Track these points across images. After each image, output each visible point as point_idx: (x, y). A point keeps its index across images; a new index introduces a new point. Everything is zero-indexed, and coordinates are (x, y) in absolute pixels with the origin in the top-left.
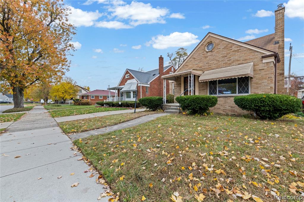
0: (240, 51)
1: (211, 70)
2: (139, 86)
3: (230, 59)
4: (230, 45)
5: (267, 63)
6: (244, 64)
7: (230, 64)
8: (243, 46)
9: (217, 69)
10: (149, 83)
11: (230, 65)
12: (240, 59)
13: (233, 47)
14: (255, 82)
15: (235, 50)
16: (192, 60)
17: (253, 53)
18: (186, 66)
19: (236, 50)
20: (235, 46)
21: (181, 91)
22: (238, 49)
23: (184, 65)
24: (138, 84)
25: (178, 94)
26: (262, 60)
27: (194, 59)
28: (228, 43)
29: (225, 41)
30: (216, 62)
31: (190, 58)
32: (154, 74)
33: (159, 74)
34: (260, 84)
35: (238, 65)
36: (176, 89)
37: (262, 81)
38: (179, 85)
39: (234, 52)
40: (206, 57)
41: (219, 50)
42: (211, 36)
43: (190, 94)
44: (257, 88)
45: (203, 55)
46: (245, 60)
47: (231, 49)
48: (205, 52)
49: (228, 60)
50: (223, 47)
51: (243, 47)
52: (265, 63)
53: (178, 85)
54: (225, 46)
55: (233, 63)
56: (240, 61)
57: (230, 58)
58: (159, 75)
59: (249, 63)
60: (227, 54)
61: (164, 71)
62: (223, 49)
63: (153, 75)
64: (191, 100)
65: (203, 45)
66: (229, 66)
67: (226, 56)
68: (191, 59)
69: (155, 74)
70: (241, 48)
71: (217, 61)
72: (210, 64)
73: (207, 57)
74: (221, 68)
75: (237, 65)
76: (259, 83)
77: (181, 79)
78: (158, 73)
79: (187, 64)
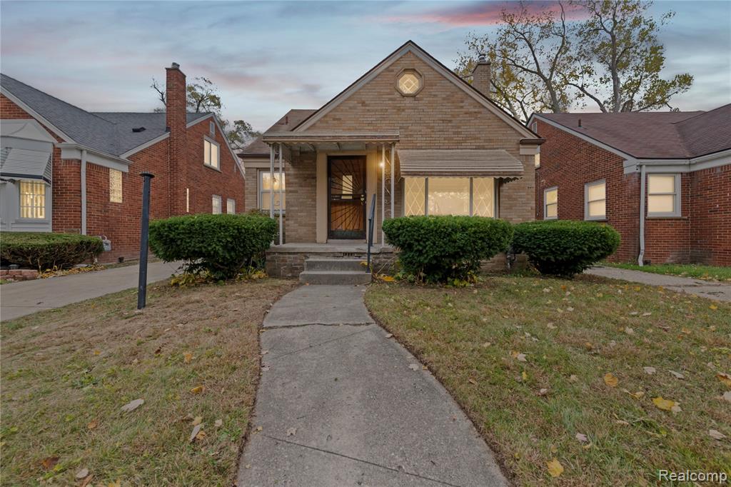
0: (479, 116)
1: (413, 149)
2: (68, 161)
3: (460, 130)
4: (460, 95)
5: (526, 155)
6: (486, 149)
7: (459, 143)
8: (485, 107)
9: (428, 151)
10: (124, 157)
11: (458, 145)
12: (479, 136)
13: (466, 103)
14: (507, 194)
15: (470, 110)
16: (354, 108)
17: (503, 129)
18: (334, 119)
19: (471, 113)
20: (470, 101)
21: (315, 200)
22: (476, 110)
23: (325, 116)
24: (57, 152)
25: (302, 211)
26: (519, 149)
27: (363, 103)
28: (454, 87)
29: (448, 80)
30: (426, 130)
31: (349, 99)
32: (138, 127)
33: (168, 129)
34: (515, 199)
35: (476, 149)
36: (296, 192)
37: (519, 194)
38: (308, 181)
39: (468, 115)
40: (400, 110)
41: (434, 99)
42: (414, 54)
43: (388, 214)
44: (510, 208)
45: (391, 99)
46: (490, 140)
47: (462, 107)
48: (397, 95)
49: (455, 133)
50: (445, 96)
51: (485, 110)
52: (522, 155)
53: (306, 178)
54: (448, 93)
55: (465, 140)
56: (479, 141)
57: (459, 127)
58: (167, 135)
59: (498, 148)
60: (453, 116)
61: (188, 126)
62: (444, 99)
63: (135, 131)
64: (475, 232)
65: (392, 71)
66: (458, 149)
67: (450, 121)
68: (352, 103)
69: (143, 129)
70: (481, 110)
71: (428, 127)
72: (410, 133)
73: (403, 110)
74: (440, 149)
75: (474, 149)
76: (514, 197)
77: (315, 161)
78: (164, 126)
79: (338, 115)
